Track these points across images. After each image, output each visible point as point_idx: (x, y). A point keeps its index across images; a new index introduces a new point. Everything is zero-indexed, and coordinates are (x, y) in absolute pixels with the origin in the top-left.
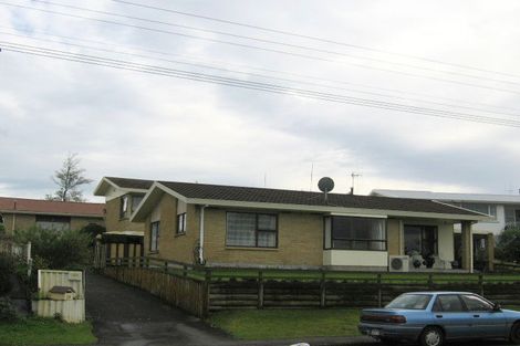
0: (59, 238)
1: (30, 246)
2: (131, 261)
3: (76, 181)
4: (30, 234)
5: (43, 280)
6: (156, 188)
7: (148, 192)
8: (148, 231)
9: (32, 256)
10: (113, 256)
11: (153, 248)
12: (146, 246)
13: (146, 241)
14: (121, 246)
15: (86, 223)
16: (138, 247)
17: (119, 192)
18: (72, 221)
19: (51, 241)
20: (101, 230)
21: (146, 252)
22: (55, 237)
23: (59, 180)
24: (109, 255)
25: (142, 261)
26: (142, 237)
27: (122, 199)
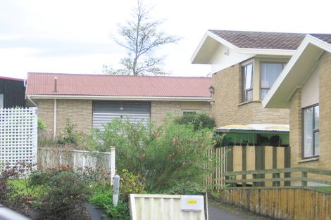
0: (158, 139)
1: (113, 154)
2: (269, 176)
3: (152, 39)
4: (109, 134)
5: (140, 210)
6: (310, 45)
7: (295, 55)
8: (297, 123)
9: (119, 171)
10: (238, 167)
11: (308, 153)
12: (295, 149)
13: (294, 140)
14: (251, 151)
15: (178, 113)
16: (280, 150)
17: (235, 55)
18: (153, 110)
19: (147, 143)
20: (209, 123)
21: (296, 159)
22: (153, 138)
23: (124, 39)
24: (230, 167)
25: (287, 175)
26: (287, 133)
27: (242, 68)
